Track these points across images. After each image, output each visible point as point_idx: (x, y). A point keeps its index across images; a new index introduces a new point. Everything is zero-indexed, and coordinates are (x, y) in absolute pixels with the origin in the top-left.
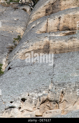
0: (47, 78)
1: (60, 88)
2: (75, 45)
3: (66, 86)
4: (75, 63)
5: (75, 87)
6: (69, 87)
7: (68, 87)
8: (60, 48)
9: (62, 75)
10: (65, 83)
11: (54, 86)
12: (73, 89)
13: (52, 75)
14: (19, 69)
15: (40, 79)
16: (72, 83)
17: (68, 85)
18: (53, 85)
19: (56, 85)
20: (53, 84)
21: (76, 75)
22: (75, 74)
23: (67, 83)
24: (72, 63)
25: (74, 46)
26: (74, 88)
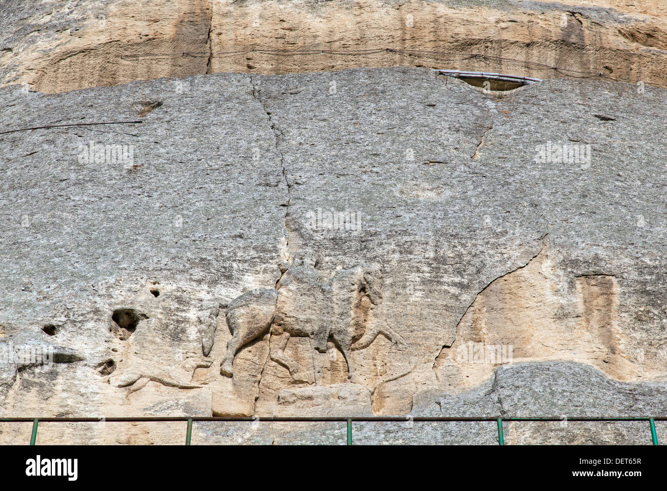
0: (257, 203)
1: (343, 263)
2: (369, 33)
3: (380, 251)
4: (409, 129)
5: (435, 259)
6: (400, 262)
7: (397, 256)
8: (280, 44)
9: (345, 189)
10: (375, 234)
11: (309, 250)
12: (426, 269)
13: (283, 185)
14: (51, 142)
15: (214, 204)
16: (417, 238)
17: (393, 247)
18: (301, 242)
19: (319, 246)
20: (302, 236)
21: (432, 194)
22: (424, 190)
23: (389, 237)
24: (391, 127)
25: (361, 40)
26: (430, 265)
